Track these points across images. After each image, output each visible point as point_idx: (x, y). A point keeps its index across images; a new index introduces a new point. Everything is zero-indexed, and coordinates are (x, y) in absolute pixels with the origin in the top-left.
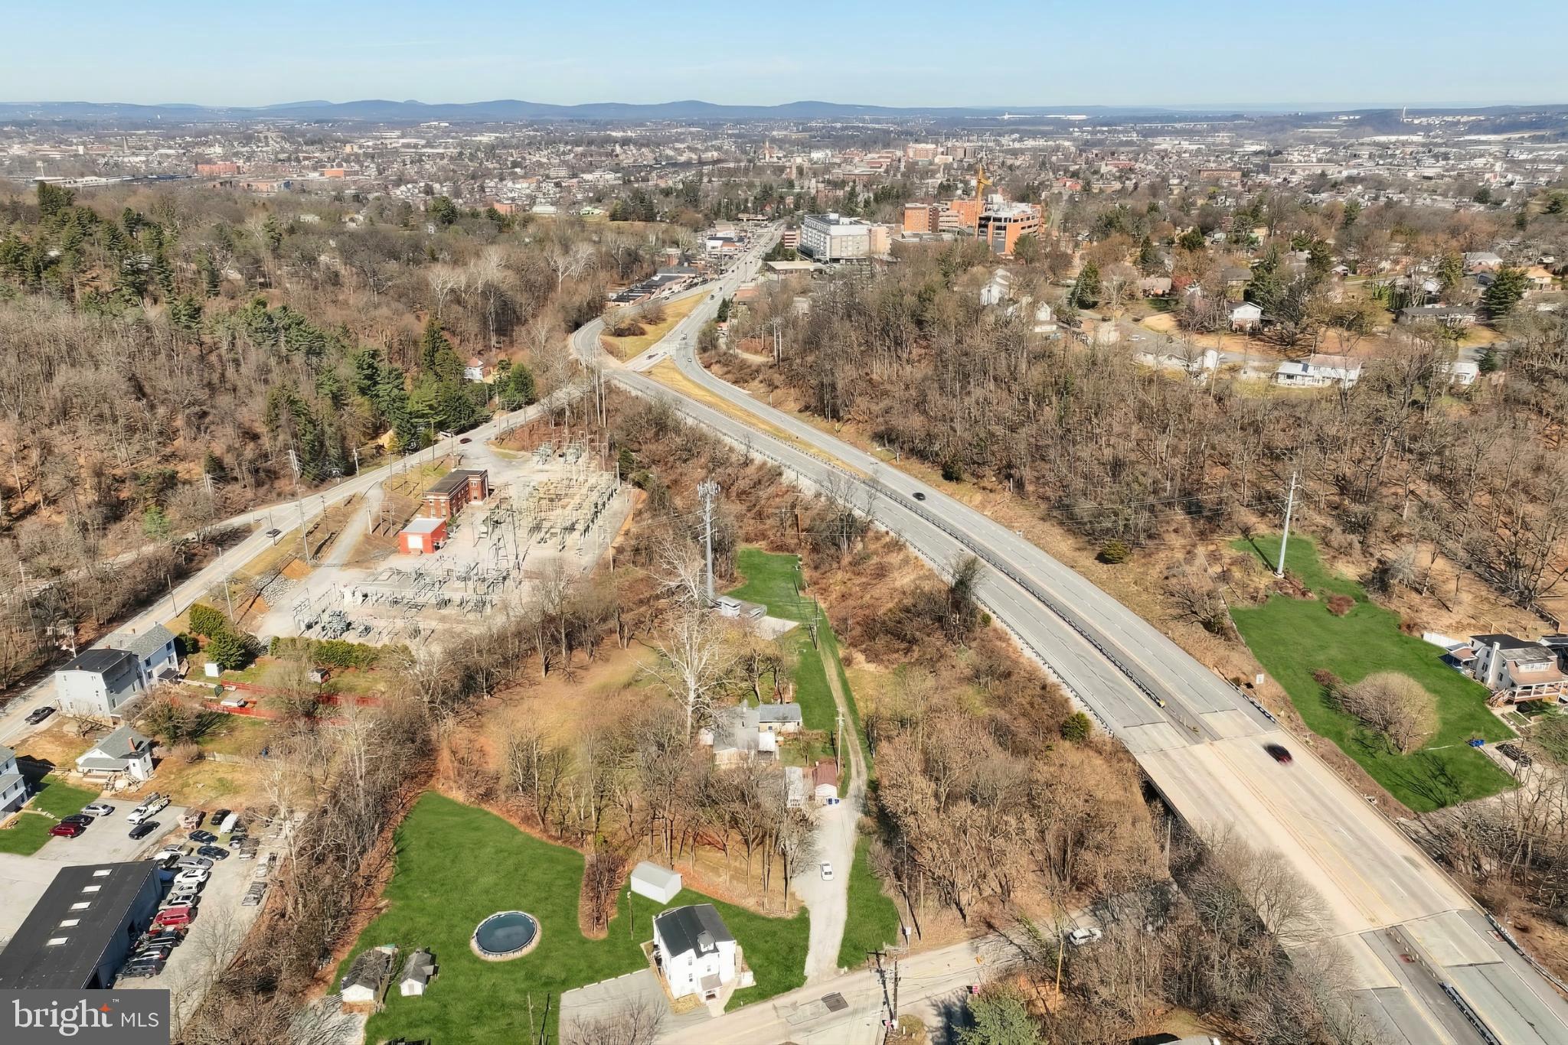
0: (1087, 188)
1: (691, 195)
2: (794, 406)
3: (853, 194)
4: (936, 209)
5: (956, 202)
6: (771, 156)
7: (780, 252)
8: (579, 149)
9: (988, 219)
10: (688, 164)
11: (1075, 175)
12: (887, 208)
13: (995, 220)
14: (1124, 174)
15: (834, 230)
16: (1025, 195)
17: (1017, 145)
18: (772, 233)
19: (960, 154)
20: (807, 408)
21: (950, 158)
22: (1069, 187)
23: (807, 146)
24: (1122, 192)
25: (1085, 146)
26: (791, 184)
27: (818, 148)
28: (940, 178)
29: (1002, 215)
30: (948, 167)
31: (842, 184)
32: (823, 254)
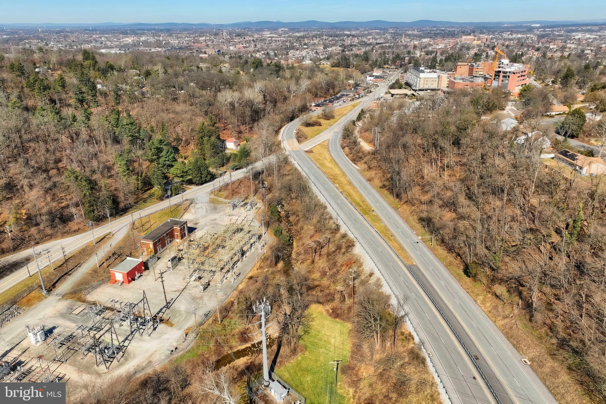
0: (544, 55)
1: (366, 57)
2: (377, 182)
3: (435, 58)
4: (473, 66)
5: (482, 61)
6: (404, 40)
7: (397, 85)
8: (331, 38)
9: (500, 72)
10: (370, 44)
11: (538, 50)
12: (450, 64)
13: (504, 72)
14: (563, 49)
15: (422, 75)
16: (514, 59)
17: (510, 37)
18: (395, 75)
19: (484, 40)
20: (384, 186)
21: (480, 42)
22: (536, 55)
23: (420, 37)
24: (562, 57)
25: (540, 37)
26: (409, 53)
27: (424, 38)
28: (475, 51)
29: (507, 70)
30: (478, 46)
31: (432, 52)
32: (416, 86)
